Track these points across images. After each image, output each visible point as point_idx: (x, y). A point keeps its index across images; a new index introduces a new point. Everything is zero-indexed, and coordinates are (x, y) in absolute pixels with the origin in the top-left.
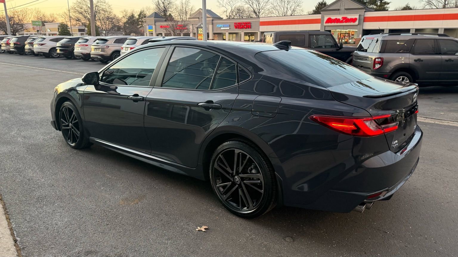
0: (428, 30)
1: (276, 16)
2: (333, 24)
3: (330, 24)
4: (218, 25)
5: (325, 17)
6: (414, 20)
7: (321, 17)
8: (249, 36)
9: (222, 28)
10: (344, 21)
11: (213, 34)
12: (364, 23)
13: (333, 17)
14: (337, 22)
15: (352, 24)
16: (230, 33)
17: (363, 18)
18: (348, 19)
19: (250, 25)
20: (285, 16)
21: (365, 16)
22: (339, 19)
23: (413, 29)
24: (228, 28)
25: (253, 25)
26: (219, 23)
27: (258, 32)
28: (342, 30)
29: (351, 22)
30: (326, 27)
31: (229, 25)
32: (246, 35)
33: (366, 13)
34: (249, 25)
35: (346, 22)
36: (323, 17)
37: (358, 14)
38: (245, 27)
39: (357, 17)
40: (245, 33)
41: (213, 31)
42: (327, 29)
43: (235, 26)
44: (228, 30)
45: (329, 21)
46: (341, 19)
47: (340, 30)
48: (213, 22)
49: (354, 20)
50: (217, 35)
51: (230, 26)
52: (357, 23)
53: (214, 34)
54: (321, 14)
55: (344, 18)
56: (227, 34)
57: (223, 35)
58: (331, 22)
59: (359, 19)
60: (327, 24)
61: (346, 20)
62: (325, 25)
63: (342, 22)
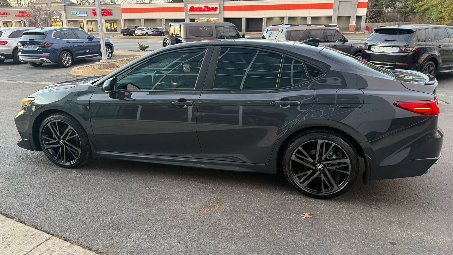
0: (276, 19)
1: (134, 3)
2: (196, 13)
3: (193, 13)
4: (72, 12)
5: (188, 6)
6: (265, 10)
7: (185, 6)
8: (111, 24)
9: (77, 15)
10: (206, 9)
11: (67, 21)
12: (224, 12)
13: (196, 6)
14: (200, 11)
15: (213, 12)
16: (88, 21)
17: (223, 7)
18: (209, 8)
19: (111, 12)
20: (143, 3)
21: (224, 5)
22: (201, 8)
23: (265, 17)
24: (86, 15)
25: (113, 12)
26: (74, 10)
27: (120, 20)
28: (205, 19)
29: (212, 11)
30: (190, 15)
31: (86, 12)
32: (107, 23)
33: (225, 2)
34: (109, 12)
35: (208, 11)
36: (186, 6)
37: (218, 4)
38: (105, 13)
39: (218, 6)
40: (106, 20)
41: (67, 18)
42: (192, 17)
43: (93, 12)
44: (85, 17)
45: (192, 9)
46: (203, 8)
47: (203, 19)
48: (65, 8)
49: (215, 9)
50: (72, 23)
51: (87, 14)
52: (218, 12)
53: (69, 21)
54: (183, 2)
55: (206, 7)
56: (85, 21)
57: (80, 23)
58: (194, 11)
59: (219, 8)
60: (191, 13)
61: (208, 9)
62: (189, 14)
63: (204, 10)
